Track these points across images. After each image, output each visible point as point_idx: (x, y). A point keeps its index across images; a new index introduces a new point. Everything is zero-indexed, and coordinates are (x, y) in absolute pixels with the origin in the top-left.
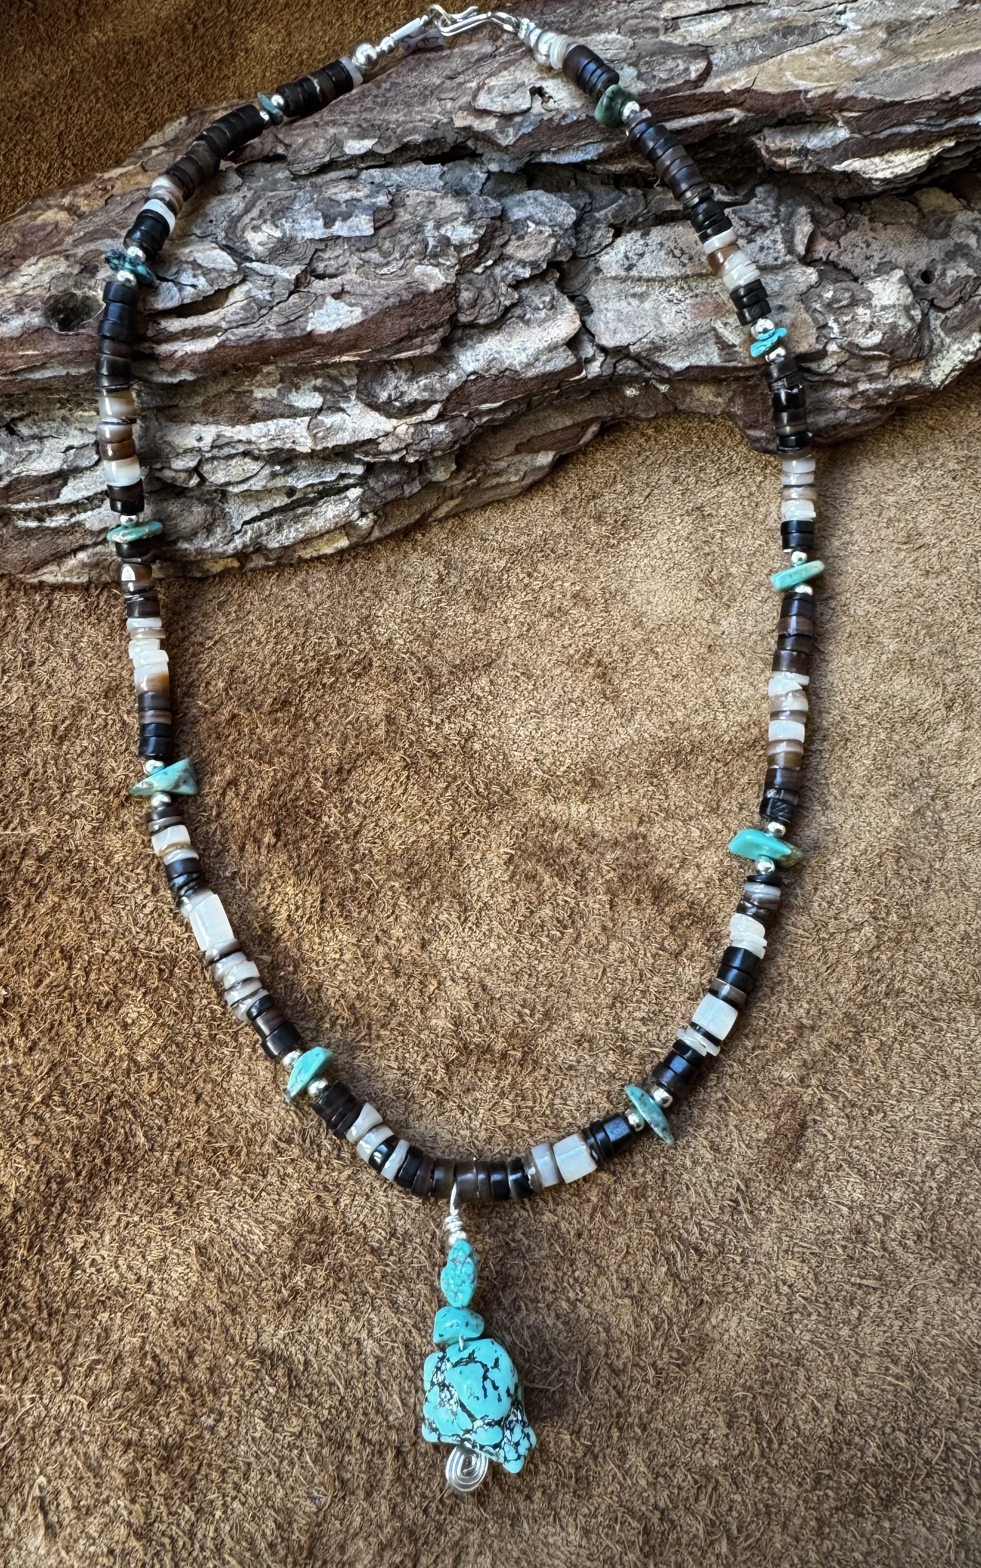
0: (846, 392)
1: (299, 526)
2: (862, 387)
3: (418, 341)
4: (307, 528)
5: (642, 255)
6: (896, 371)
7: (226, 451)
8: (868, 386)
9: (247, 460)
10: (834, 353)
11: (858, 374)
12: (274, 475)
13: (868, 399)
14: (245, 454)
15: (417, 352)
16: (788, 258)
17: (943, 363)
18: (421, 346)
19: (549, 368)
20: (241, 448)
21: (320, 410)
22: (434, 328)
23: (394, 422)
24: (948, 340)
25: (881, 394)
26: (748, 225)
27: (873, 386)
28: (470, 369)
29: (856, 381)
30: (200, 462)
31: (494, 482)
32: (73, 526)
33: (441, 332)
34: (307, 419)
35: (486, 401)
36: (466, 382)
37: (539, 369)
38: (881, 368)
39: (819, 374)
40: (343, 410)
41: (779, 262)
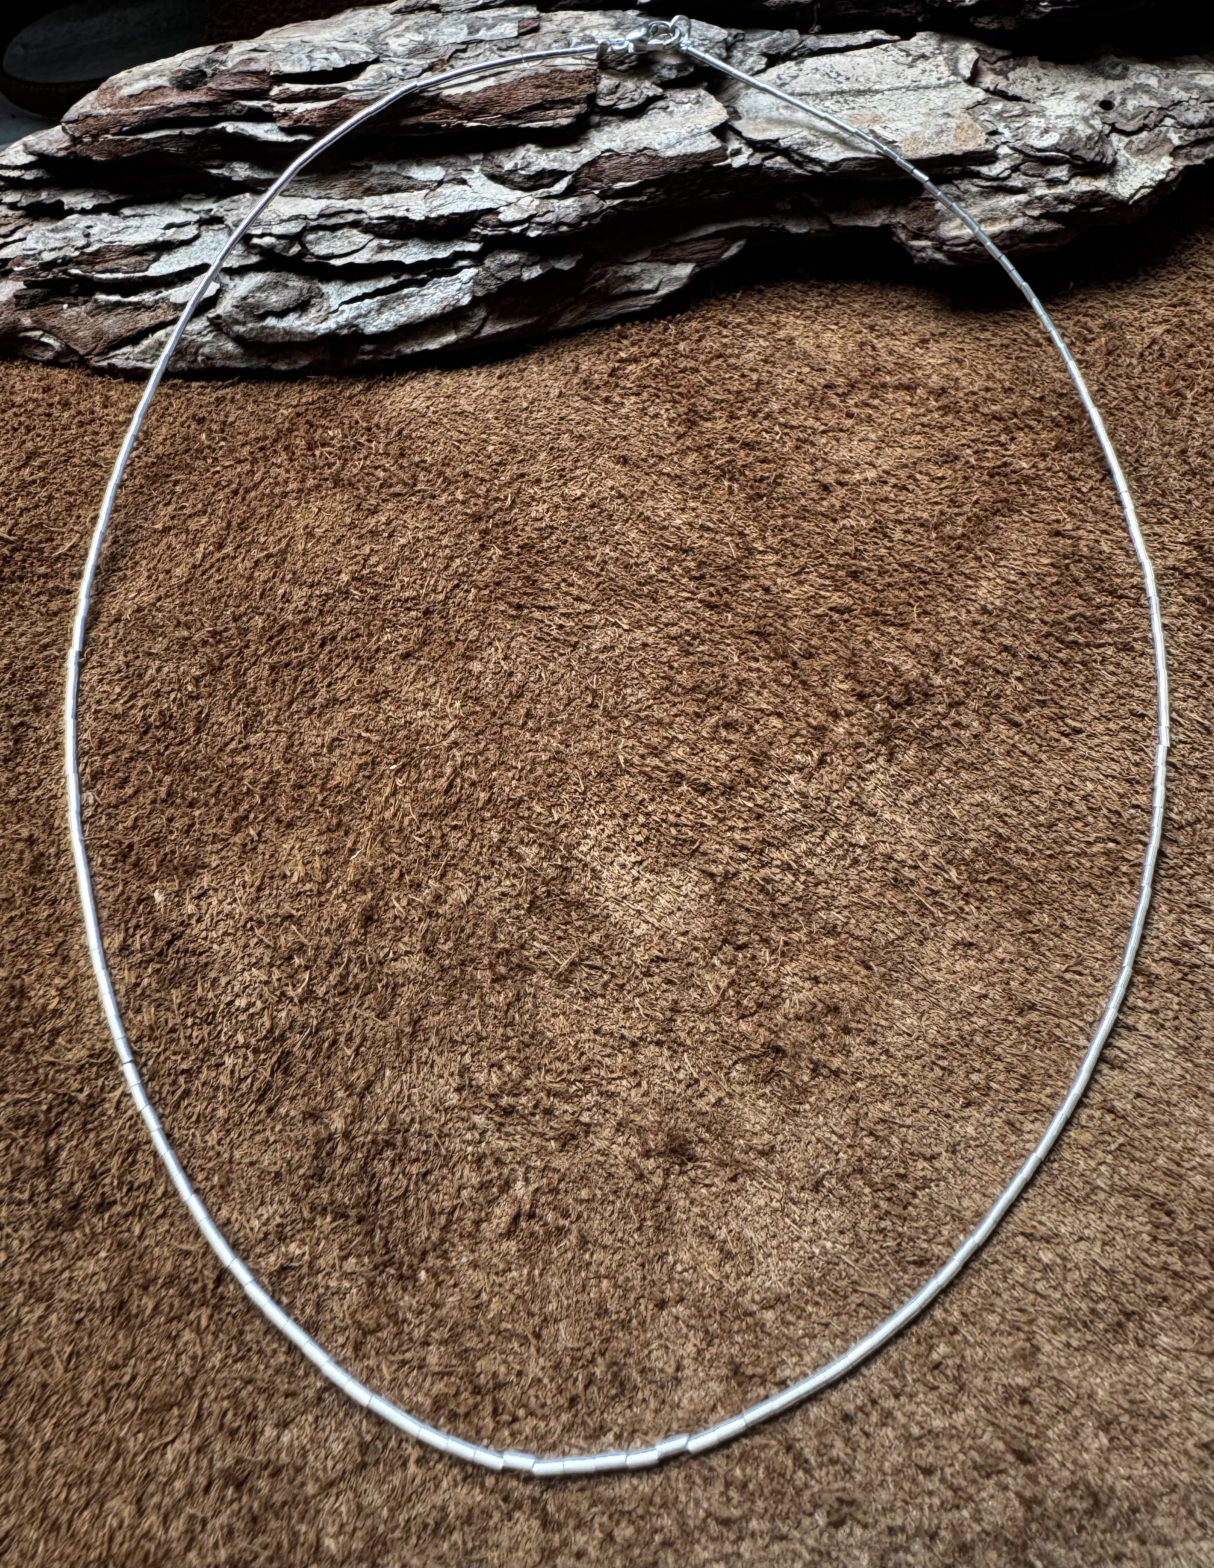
0: (1023, 198)
1: (403, 307)
2: (1039, 191)
3: (552, 113)
4: (411, 310)
5: (795, 77)
6: (1078, 179)
7: (333, 221)
8: (1046, 191)
9: (355, 231)
10: (1006, 156)
11: (1034, 179)
12: (381, 249)
13: (1047, 204)
14: (355, 224)
15: (550, 123)
16: (952, 78)
17: (1130, 178)
18: (554, 118)
19: (690, 150)
20: (351, 218)
21: (440, 183)
22: (568, 103)
23: (519, 193)
24: (1133, 160)
25: (1062, 200)
26: (908, 55)
27: (1053, 191)
28: (604, 148)
29: (1033, 186)
30: (304, 230)
31: (625, 288)
32: (157, 302)
33: (577, 109)
34: (425, 192)
35: (620, 179)
36: (599, 157)
37: (679, 150)
38: (1061, 172)
39: (989, 179)
40: (464, 182)
41: (943, 82)
